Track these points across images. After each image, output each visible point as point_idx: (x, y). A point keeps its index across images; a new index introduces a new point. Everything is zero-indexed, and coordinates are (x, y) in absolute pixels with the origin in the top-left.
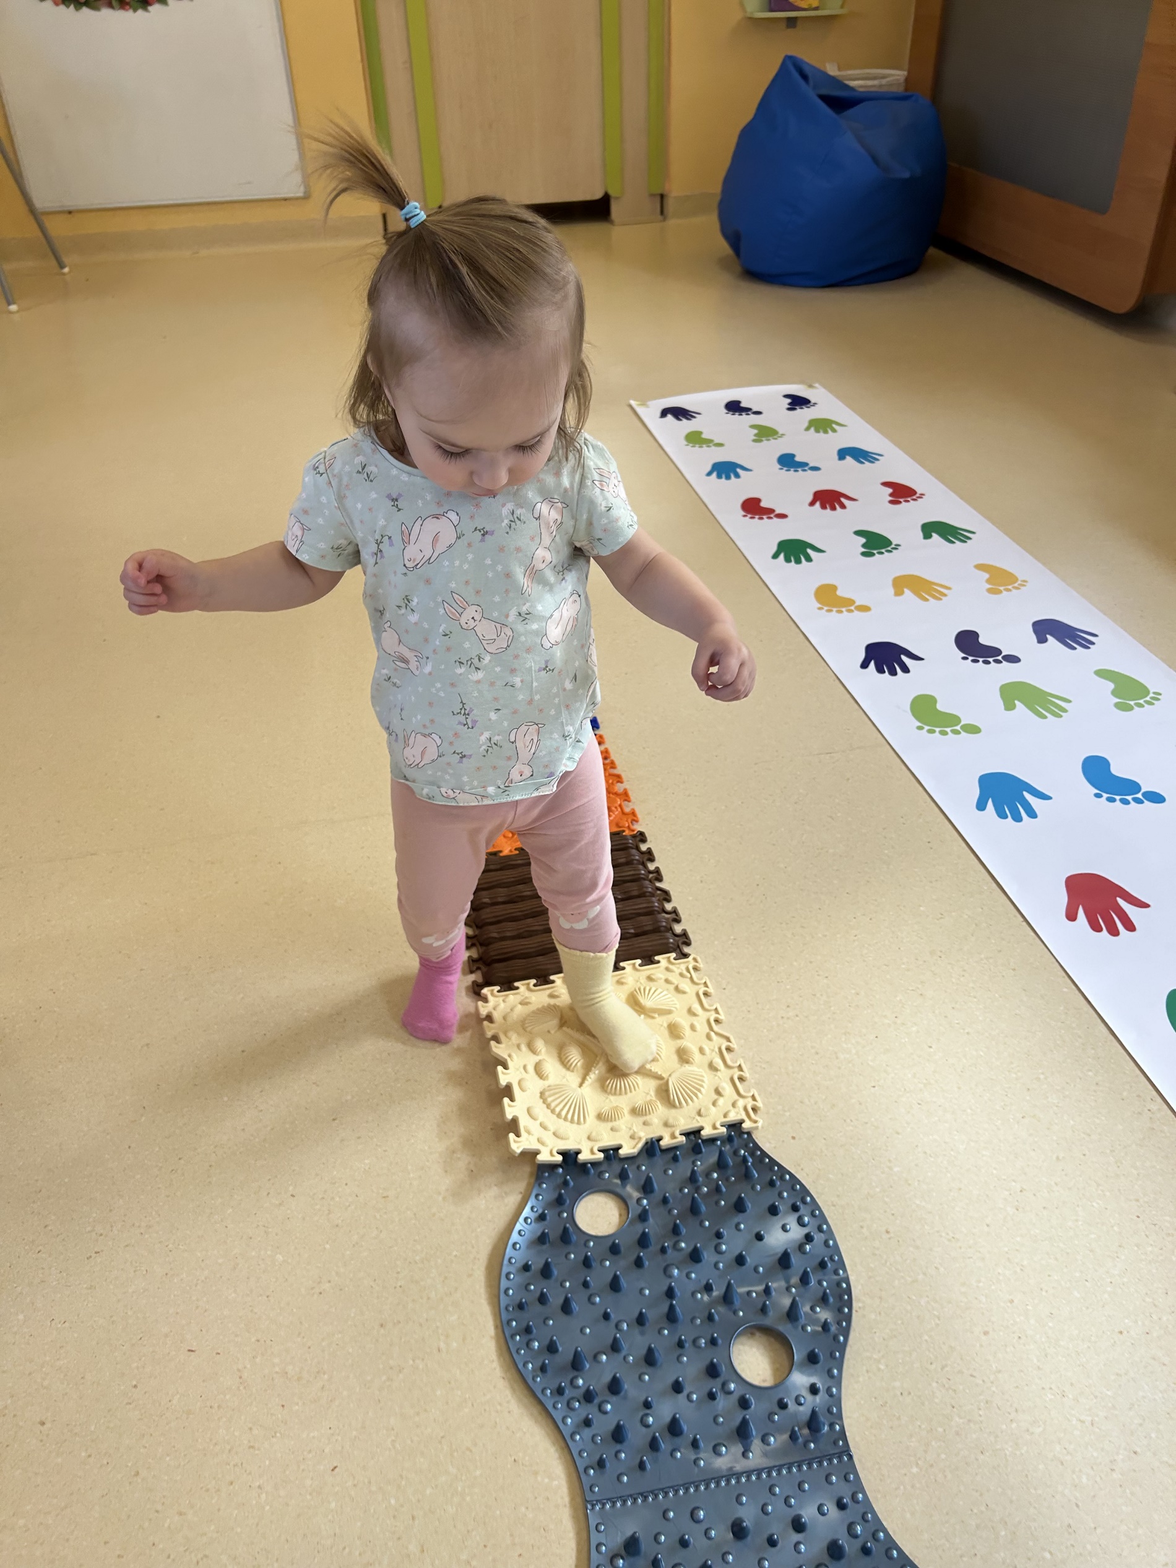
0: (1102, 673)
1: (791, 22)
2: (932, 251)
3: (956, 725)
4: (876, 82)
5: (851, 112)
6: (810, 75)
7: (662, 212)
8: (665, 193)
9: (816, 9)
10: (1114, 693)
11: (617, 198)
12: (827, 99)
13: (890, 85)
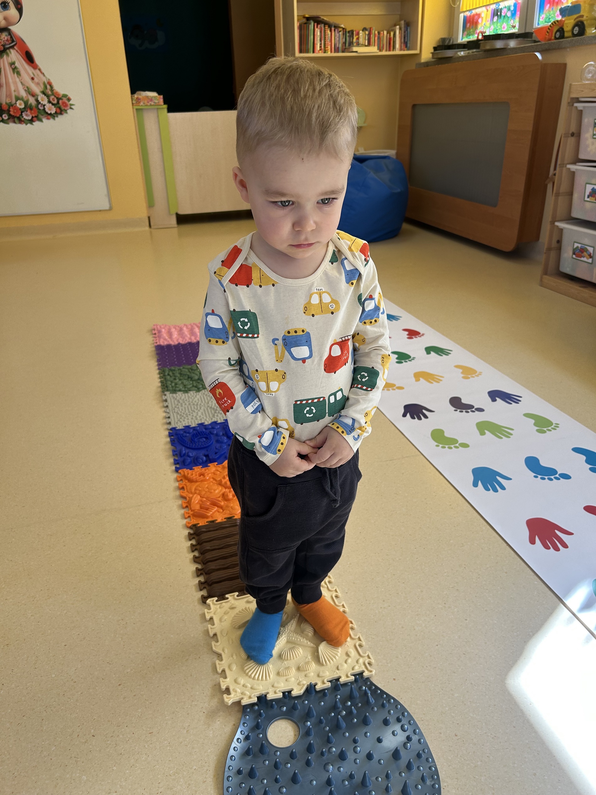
0: (527, 415)
3: (457, 444)
10: (535, 424)
13: (389, 155)
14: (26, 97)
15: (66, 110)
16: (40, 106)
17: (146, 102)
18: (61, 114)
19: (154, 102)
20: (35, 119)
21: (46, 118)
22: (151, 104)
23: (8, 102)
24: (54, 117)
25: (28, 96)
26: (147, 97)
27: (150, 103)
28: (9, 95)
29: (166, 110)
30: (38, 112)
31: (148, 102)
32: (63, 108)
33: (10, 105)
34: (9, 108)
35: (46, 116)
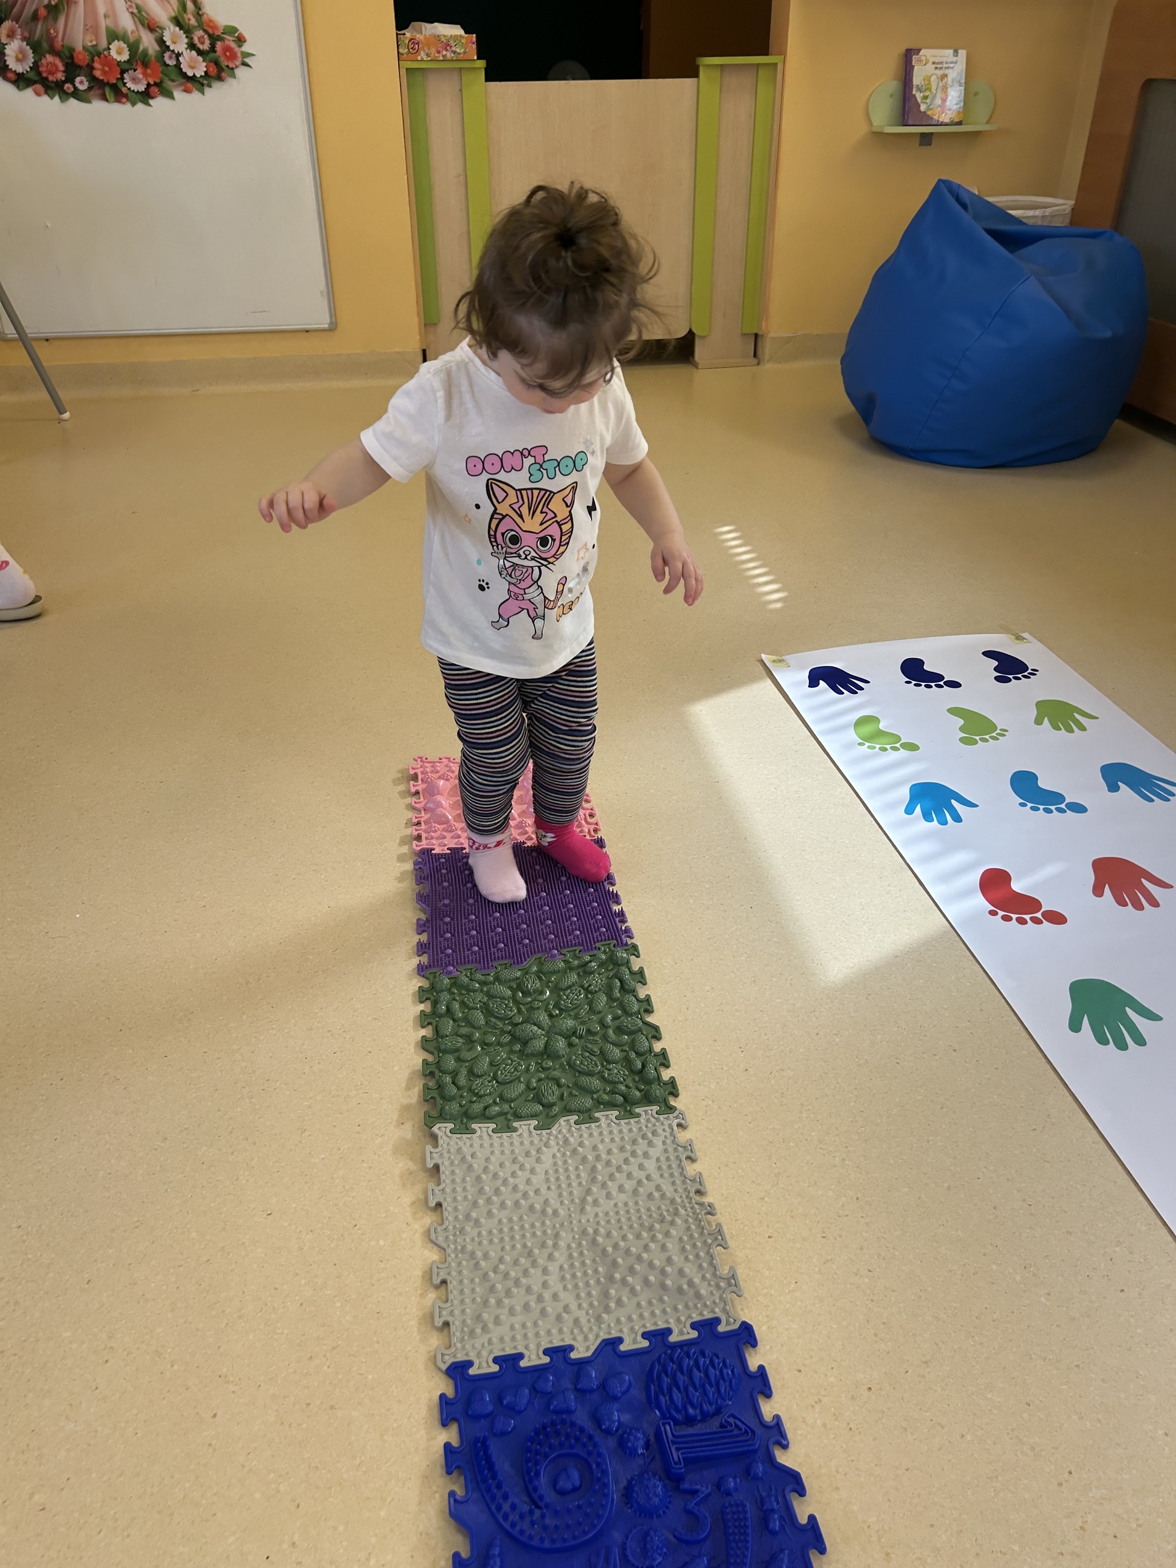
1: (926, 139)
2: (1118, 423)
4: (1038, 213)
5: (1027, 251)
6: (968, 201)
7: (755, 355)
8: (760, 334)
9: (960, 123)
11: (703, 337)
12: (995, 234)
13: (1053, 216)
14: (132, 32)
15: (232, 69)
16: (167, 55)
17: (433, 50)
18: (220, 78)
19: (454, 52)
20: (154, 90)
21: (183, 88)
22: (443, 56)
23: (90, 44)
24: (203, 85)
25: (138, 30)
26: (438, 37)
27: (444, 53)
28: (92, 28)
29: (482, 75)
30: (162, 72)
31: (439, 52)
32: (224, 63)
33: (95, 53)
34: (93, 61)
35: (181, 85)
